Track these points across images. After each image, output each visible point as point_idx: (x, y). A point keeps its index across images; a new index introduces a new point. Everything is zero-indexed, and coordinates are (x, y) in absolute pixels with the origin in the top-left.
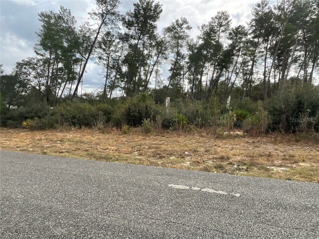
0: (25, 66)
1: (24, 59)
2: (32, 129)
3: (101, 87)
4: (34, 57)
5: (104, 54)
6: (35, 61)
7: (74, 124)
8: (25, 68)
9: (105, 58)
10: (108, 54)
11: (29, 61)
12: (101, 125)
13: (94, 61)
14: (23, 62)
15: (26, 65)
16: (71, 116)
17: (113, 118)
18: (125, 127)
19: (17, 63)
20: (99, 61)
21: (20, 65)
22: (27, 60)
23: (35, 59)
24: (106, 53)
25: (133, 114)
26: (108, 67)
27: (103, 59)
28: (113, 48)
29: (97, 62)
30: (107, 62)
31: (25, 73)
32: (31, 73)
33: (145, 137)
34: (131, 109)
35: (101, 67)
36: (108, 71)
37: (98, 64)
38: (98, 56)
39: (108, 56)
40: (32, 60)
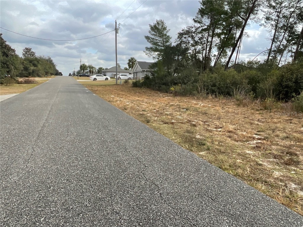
0: (184, 36)
1: (184, 29)
2: (176, 94)
3: (264, 53)
4: (192, 26)
5: (273, 12)
6: (194, 30)
7: (213, 92)
8: (185, 38)
9: (274, 17)
10: (278, 12)
11: (188, 30)
13: (260, 24)
14: (183, 32)
15: (185, 34)
16: (212, 83)
17: (260, 88)
19: (179, 33)
20: (265, 22)
21: (181, 35)
22: (186, 29)
23: (194, 27)
24: (276, 12)
25: (287, 83)
26: (276, 28)
27: (272, 19)
28: (286, 3)
29: (263, 24)
30: (277, 22)
31: (185, 43)
32: (190, 42)
33: (292, 118)
34: (284, 76)
35: (268, 29)
36: (275, 32)
37: (265, 26)
38: (265, 17)
39: (279, 14)
40: (191, 29)
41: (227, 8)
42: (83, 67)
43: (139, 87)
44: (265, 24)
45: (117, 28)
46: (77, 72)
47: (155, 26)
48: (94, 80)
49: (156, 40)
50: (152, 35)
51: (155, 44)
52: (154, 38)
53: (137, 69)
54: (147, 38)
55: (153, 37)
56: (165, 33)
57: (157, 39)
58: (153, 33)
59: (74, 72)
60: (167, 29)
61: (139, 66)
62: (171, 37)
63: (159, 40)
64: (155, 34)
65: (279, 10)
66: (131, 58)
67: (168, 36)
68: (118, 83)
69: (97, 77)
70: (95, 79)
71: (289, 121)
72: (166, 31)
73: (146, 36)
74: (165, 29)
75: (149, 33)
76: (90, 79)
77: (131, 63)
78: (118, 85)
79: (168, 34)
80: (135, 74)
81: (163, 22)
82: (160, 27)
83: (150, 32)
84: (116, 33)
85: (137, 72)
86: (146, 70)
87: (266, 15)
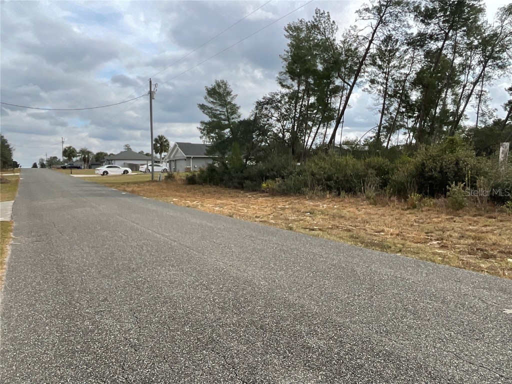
0: (266, 106)
1: (265, 96)
3: (373, 130)
4: (277, 92)
5: (380, 74)
6: (279, 97)
7: (329, 188)
8: (266, 109)
9: (380, 80)
10: (385, 73)
11: (271, 97)
12: (371, 192)
13: (363, 88)
14: (264, 100)
15: (267, 103)
16: (326, 176)
17: (393, 180)
18: (414, 197)
19: (257, 102)
20: (370, 86)
21: (260, 105)
22: (268, 96)
23: (279, 94)
24: (383, 73)
25: (430, 174)
26: (385, 95)
27: (378, 83)
28: (395, 62)
29: (367, 89)
30: (385, 87)
31: (266, 116)
32: (273, 115)
33: (452, 217)
34: (426, 165)
35: (374, 97)
36: (384, 101)
37: (369, 92)
38: (369, 79)
39: (387, 76)
40: (276, 96)
41: (320, 67)
42: (69, 153)
43: (199, 184)
44: (369, 89)
45: (152, 90)
46: (46, 161)
47: (214, 89)
48: (103, 175)
49: (216, 110)
50: (210, 102)
51: (215, 116)
52: (212, 108)
53: (177, 155)
54: (202, 107)
55: (210, 105)
56: (229, 100)
57: (218, 108)
58: (212, 100)
59: (42, 160)
60: (233, 94)
61: (179, 149)
62: (238, 106)
63: (221, 110)
64: (215, 101)
65: (387, 71)
66: (159, 137)
67: (235, 105)
68: (155, 179)
69: (108, 170)
70: (106, 173)
71: (452, 220)
72: (231, 97)
73: (200, 105)
74: (229, 93)
75: (205, 100)
76: (96, 173)
77: (158, 145)
78: (156, 181)
79: (233, 102)
80: (173, 164)
81: (225, 84)
82: (221, 91)
83: (206, 98)
84: (151, 98)
85: (175, 160)
86: (192, 156)
87: (370, 77)
